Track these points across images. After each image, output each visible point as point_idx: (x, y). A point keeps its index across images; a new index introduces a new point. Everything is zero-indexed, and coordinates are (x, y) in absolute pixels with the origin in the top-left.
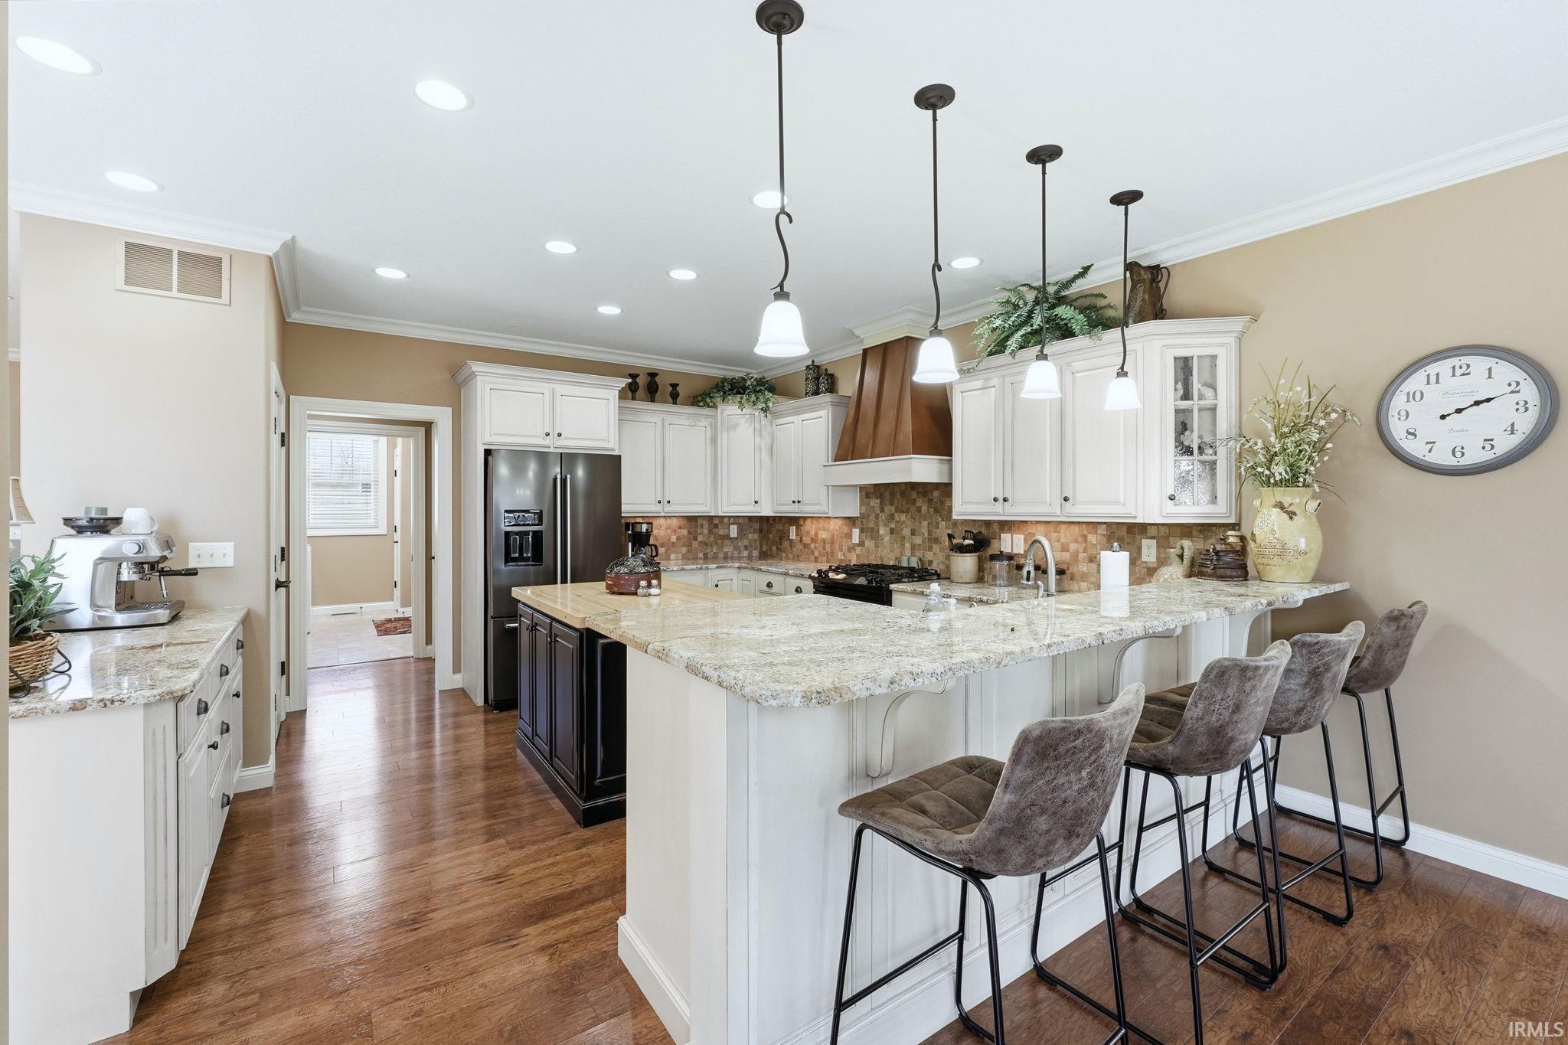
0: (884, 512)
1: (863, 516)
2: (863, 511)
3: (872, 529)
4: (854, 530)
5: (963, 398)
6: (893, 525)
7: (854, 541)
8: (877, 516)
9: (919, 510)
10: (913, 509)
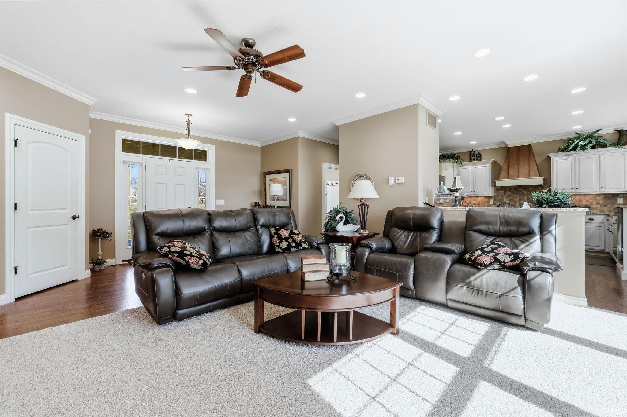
0: (506, 194)
1: (495, 196)
2: (495, 194)
3: (500, 200)
4: (490, 200)
5: (557, 162)
6: (510, 198)
7: (490, 203)
8: (502, 196)
9: (523, 193)
10: (520, 193)
